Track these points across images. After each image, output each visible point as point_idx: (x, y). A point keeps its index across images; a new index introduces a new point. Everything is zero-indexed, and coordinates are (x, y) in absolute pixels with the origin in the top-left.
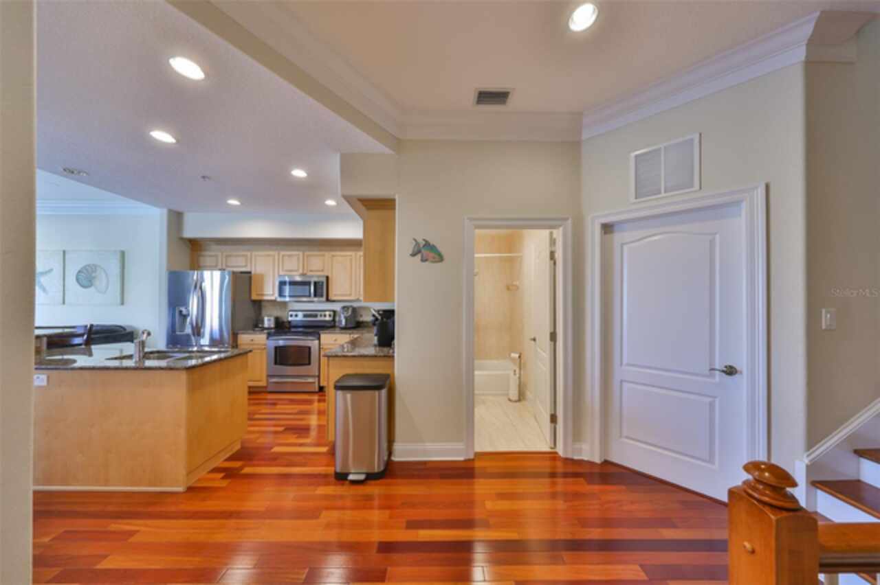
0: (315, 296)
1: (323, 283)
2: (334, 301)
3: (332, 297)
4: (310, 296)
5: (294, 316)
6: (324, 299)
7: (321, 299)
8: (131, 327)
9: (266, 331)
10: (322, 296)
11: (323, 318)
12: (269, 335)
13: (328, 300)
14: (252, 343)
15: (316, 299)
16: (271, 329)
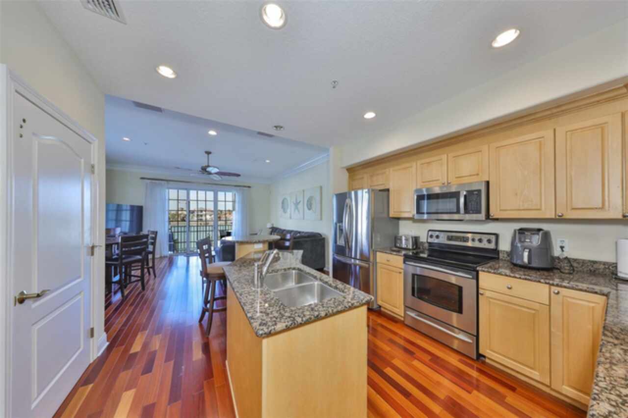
0: (467, 211)
1: (479, 191)
2: (497, 220)
3: (494, 213)
4: (458, 212)
5: (434, 238)
6: (482, 216)
7: (474, 216)
8: (325, 235)
9: (403, 252)
10: (479, 212)
11: (477, 244)
12: (407, 258)
13: (488, 217)
14: (387, 263)
15: (468, 217)
16: (409, 249)
